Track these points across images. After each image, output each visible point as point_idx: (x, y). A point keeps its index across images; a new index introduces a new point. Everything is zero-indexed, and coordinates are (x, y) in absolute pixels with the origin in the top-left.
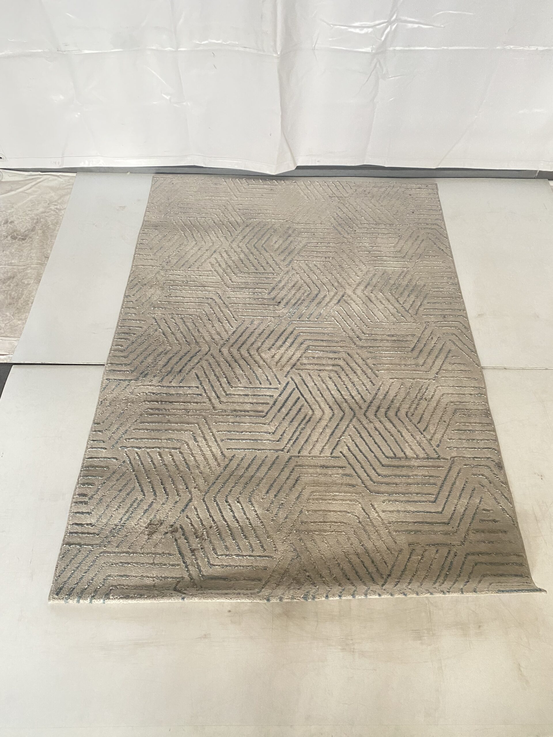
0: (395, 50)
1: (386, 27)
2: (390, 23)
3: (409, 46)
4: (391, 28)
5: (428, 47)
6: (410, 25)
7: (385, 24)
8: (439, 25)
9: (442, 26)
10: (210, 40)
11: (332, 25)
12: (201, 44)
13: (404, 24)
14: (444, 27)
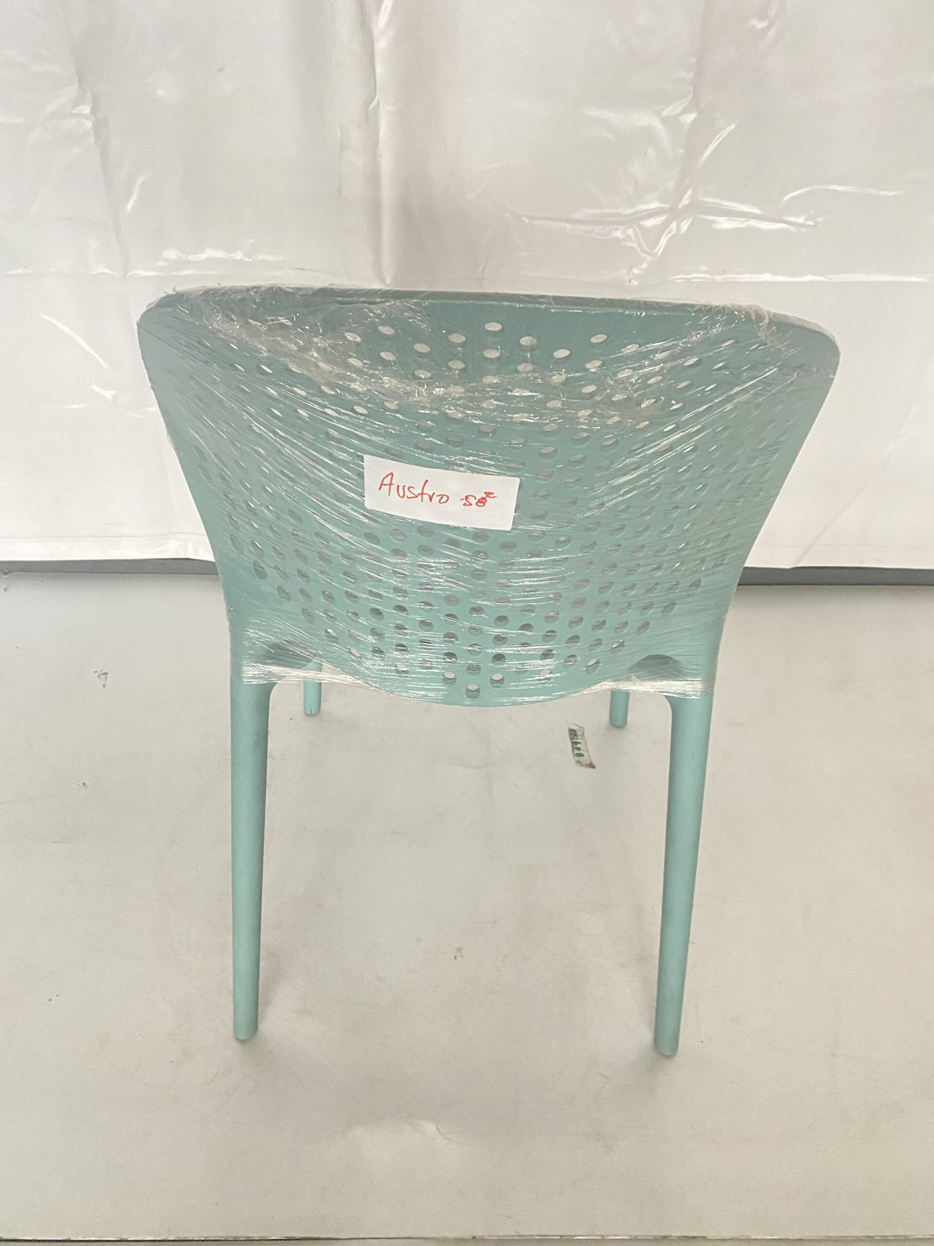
0: (689, 280)
1: (666, 224)
2: (674, 213)
3: (724, 272)
4: (678, 228)
5: (773, 273)
6: (724, 224)
7: (663, 218)
8: (801, 220)
9: (809, 223)
10: (210, 253)
11: (527, 220)
12: (189, 261)
13: (711, 218)
14: (815, 226)
